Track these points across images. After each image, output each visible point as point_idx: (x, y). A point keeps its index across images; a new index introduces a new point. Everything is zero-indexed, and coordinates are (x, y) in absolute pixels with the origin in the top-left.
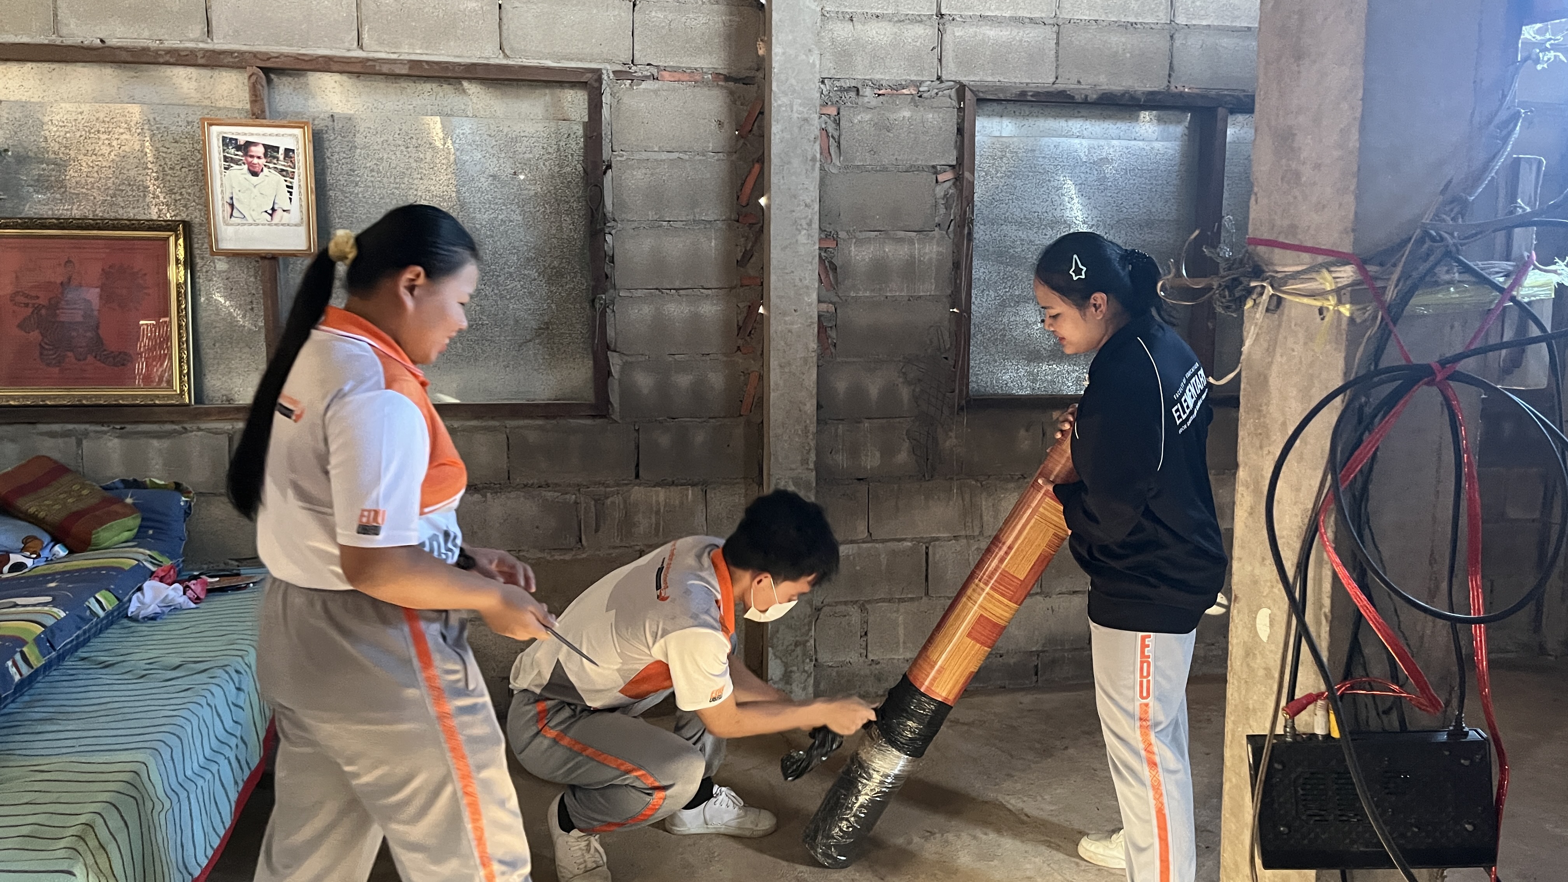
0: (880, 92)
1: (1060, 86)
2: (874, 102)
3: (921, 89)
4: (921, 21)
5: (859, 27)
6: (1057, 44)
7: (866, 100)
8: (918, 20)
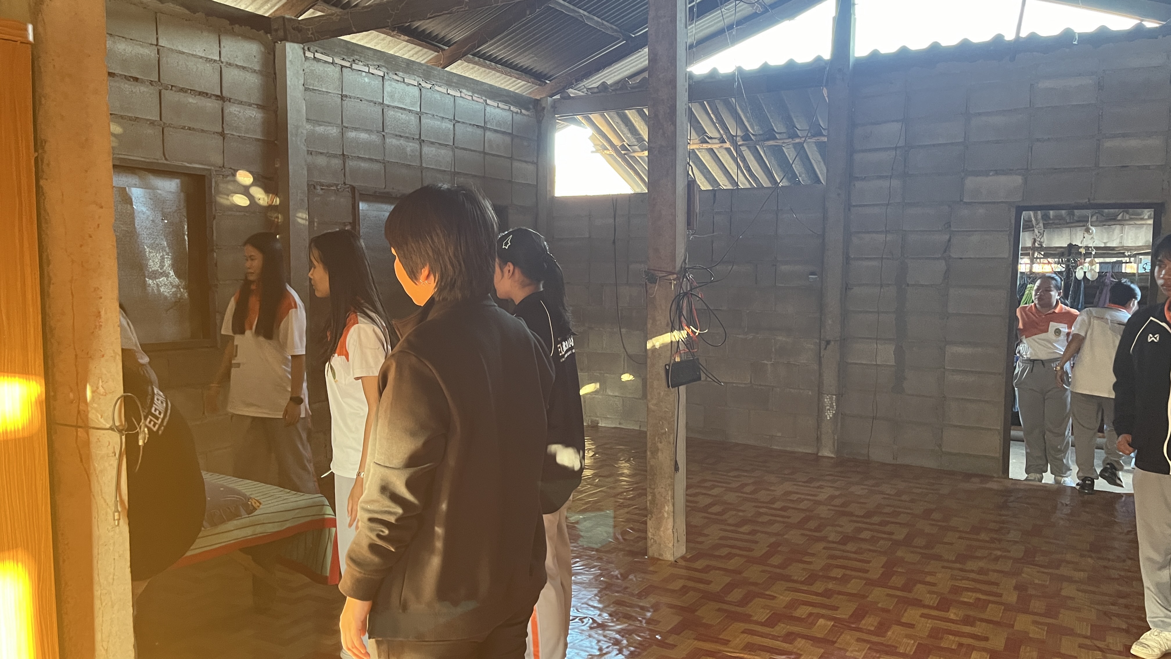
0: (323, 188)
1: (387, 190)
2: (321, 192)
3: (339, 187)
4: (337, 157)
5: (314, 157)
6: (385, 171)
7: (318, 191)
8: (335, 156)
